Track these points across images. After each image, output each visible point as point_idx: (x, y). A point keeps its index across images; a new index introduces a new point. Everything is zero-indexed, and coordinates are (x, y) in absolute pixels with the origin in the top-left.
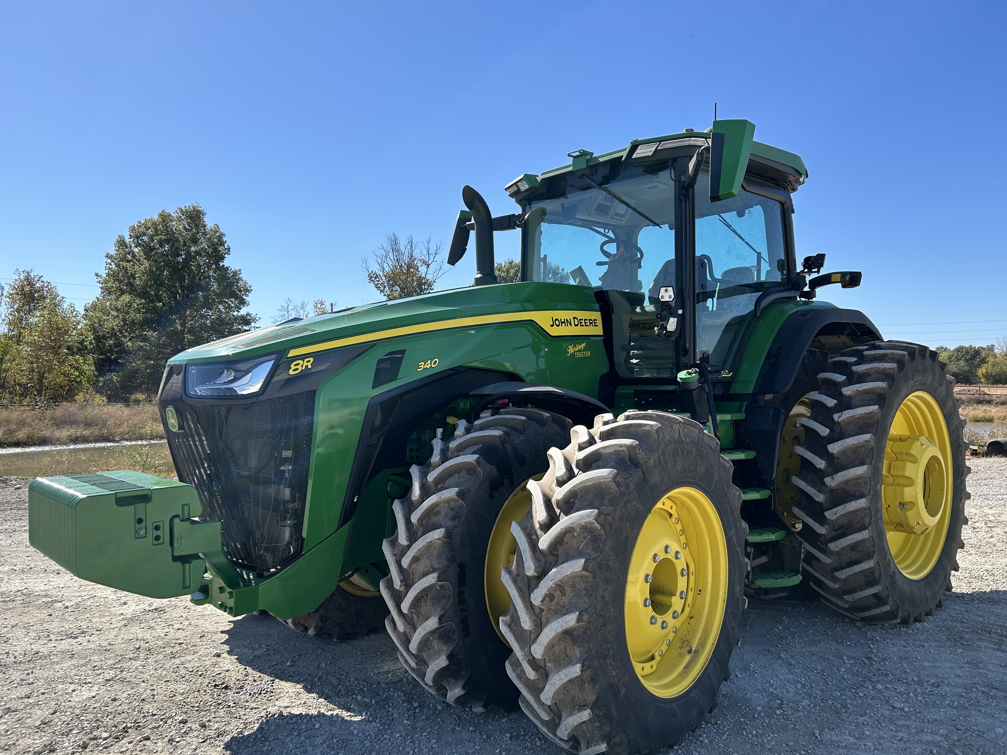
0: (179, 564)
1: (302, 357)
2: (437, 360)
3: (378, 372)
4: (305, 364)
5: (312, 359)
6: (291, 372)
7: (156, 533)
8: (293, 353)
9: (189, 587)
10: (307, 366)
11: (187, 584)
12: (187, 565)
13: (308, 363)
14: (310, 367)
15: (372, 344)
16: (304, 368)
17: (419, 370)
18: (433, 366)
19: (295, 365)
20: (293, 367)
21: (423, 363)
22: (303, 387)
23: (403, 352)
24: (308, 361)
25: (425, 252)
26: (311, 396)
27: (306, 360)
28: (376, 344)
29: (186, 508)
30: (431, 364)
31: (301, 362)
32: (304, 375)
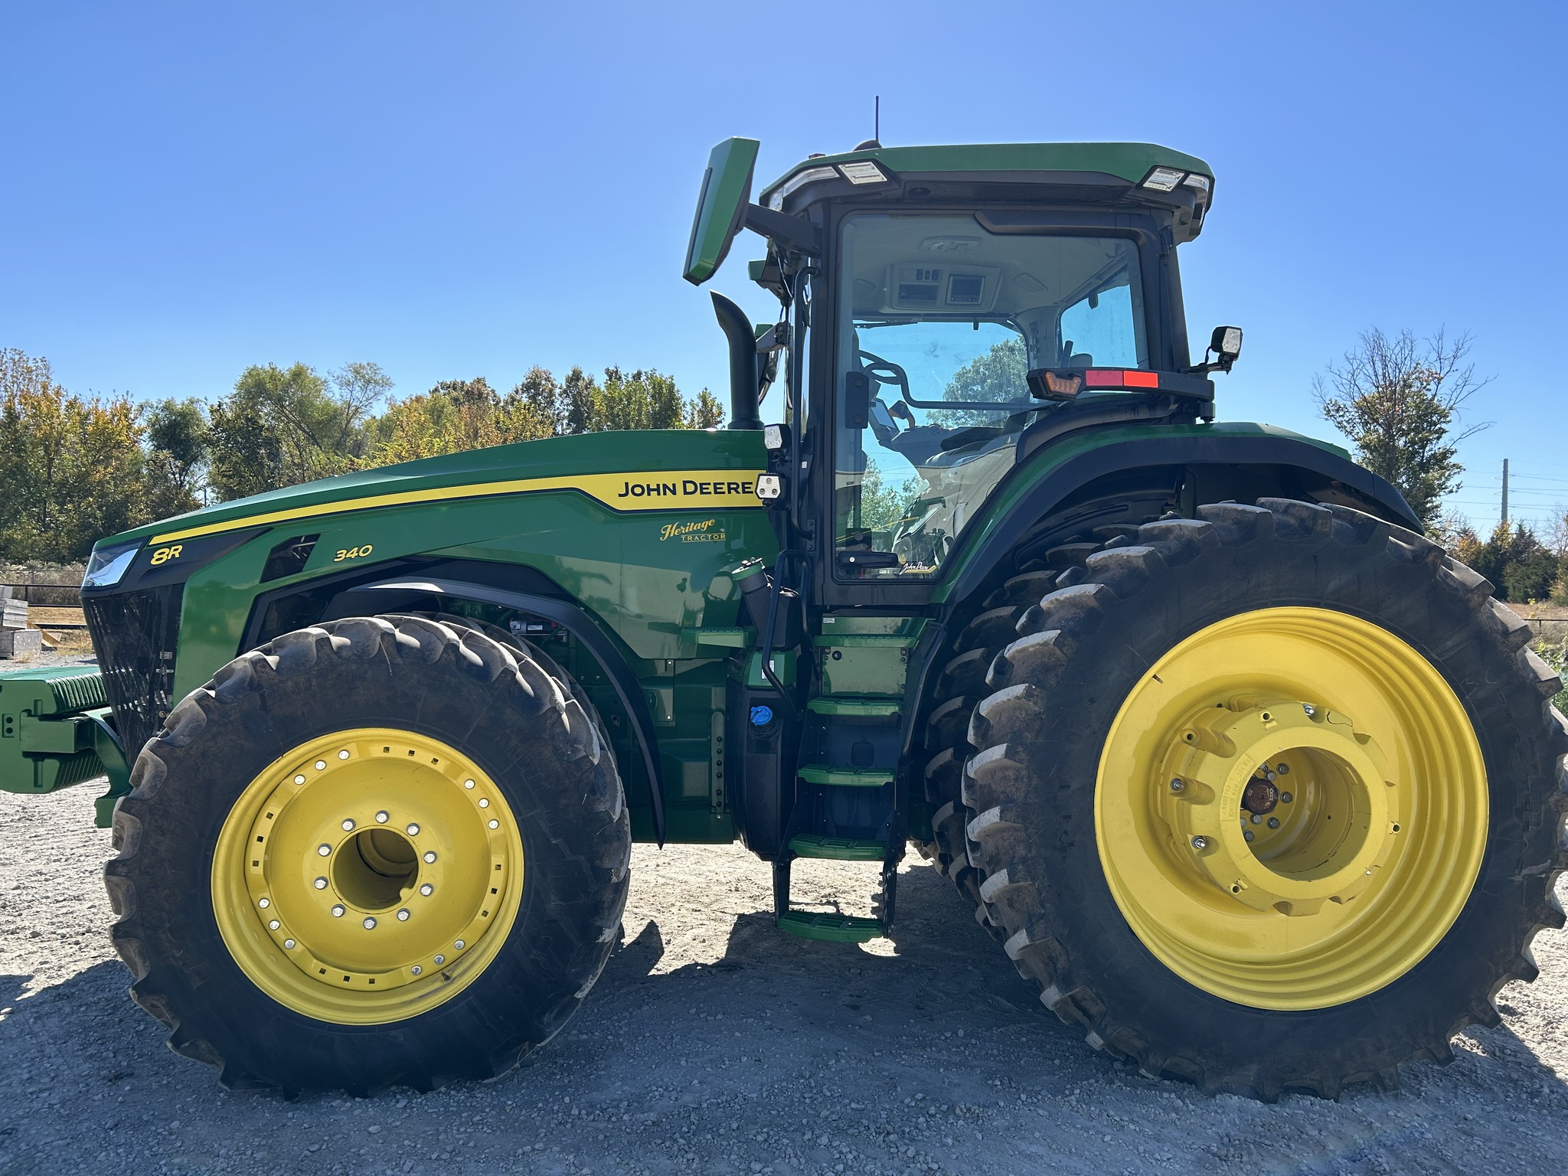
0: (30, 761)
1: (169, 545)
2: (370, 547)
3: (270, 563)
4: (172, 553)
5: (180, 547)
6: (153, 562)
7: (7, 726)
8: (156, 540)
9: (41, 786)
10: (174, 555)
11: (39, 783)
12: (40, 763)
13: (176, 552)
14: (177, 556)
15: (267, 528)
16: (169, 558)
17: (336, 560)
18: (361, 554)
19: (159, 554)
20: (156, 556)
21: (345, 552)
22: (168, 579)
23: (315, 537)
24: (175, 550)
25: (1434, 356)
26: (179, 588)
27: (173, 548)
28: (271, 529)
29: (39, 703)
30: (358, 552)
31: (166, 550)
32: (171, 565)
